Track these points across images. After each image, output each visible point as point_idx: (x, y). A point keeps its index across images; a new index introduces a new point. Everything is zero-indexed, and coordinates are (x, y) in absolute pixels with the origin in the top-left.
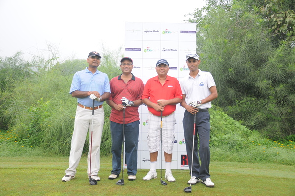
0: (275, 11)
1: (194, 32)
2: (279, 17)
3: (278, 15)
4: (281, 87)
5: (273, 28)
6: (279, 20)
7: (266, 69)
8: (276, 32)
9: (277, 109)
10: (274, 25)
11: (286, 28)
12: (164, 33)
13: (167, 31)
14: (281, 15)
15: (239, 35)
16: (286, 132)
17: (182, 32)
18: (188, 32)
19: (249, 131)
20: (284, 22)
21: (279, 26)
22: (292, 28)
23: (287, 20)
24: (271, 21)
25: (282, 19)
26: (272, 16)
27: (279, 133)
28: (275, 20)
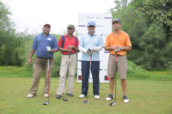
0: (148, 10)
1: (111, 18)
2: (149, 12)
3: (149, 11)
4: (151, 46)
5: (147, 17)
6: (150, 13)
7: (144, 37)
8: (149, 19)
9: (149, 56)
10: (147, 16)
11: (153, 17)
12: (96, 18)
13: (98, 18)
14: (150, 11)
15: (131, 21)
16: (153, 66)
17: (105, 18)
18: (108, 18)
19: (136, 65)
20: (152, 15)
21: (150, 17)
22: (155, 18)
23: (154, 13)
24: (146, 14)
25: (151, 13)
26: (147, 12)
27: (149, 67)
28: (148, 14)
